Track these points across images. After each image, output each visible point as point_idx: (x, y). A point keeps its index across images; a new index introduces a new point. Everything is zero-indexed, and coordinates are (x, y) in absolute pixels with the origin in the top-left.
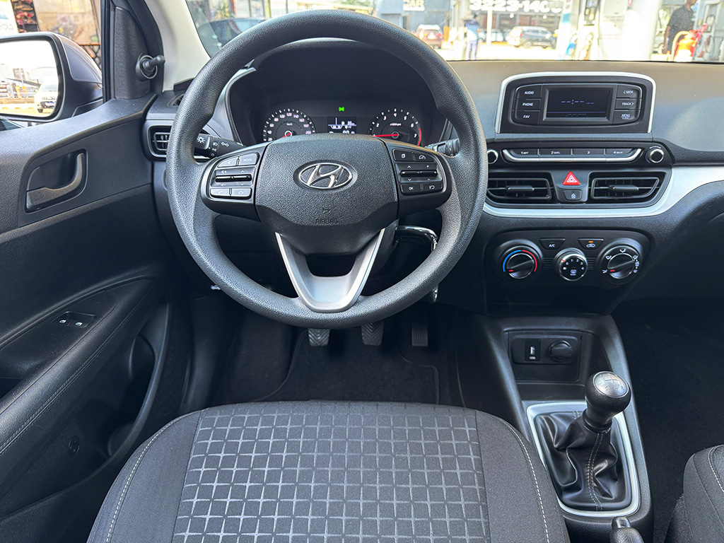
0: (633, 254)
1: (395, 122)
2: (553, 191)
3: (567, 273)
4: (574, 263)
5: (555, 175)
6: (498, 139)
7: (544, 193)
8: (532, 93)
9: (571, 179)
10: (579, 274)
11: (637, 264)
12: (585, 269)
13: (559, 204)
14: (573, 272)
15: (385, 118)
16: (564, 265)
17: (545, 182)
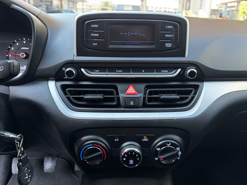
0: (176, 146)
1: (24, 47)
2: (118, 98)
3: (127, 162)
4: (131, 154)
5: (120, 87)
6: (75, 60)
7: (112, 100)
8: (97, 26)
9: (131, 90)
10: (135, 163)
11: (180, 153)
12: (140, 159)
13: (123, 109)
14: (131, 162)
15: (18, 44)
16: (124, 156)
17: (112, 92)
